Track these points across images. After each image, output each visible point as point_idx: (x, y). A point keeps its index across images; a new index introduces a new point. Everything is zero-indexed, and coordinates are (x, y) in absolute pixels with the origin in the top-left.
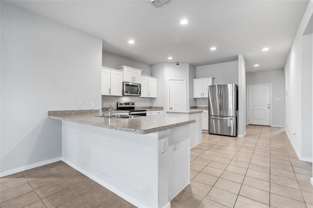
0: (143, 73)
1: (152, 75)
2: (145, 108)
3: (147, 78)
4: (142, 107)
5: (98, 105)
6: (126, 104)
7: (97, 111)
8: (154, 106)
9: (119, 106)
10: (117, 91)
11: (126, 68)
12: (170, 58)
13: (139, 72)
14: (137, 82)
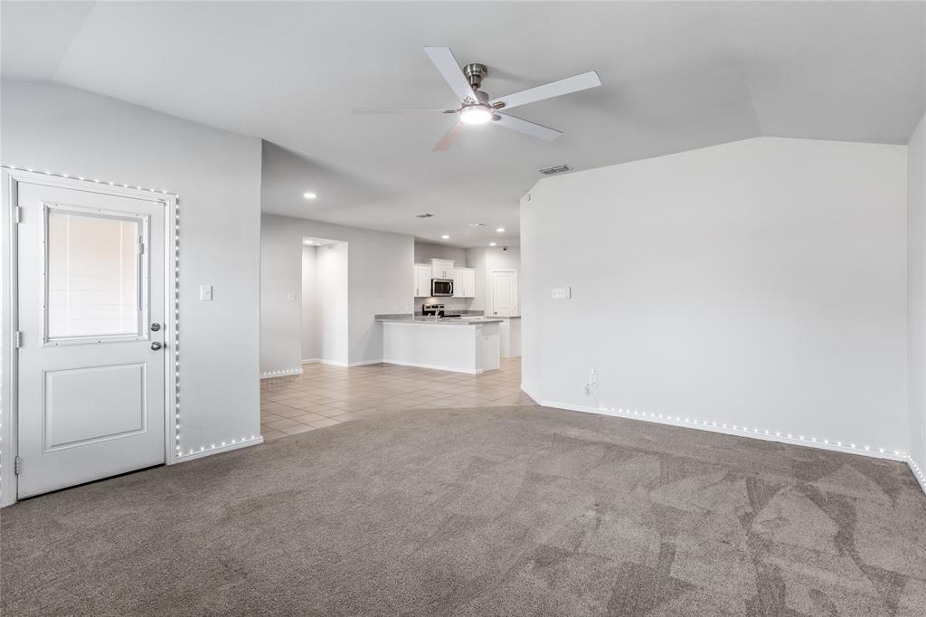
0: (455, 265)
1: (467, 264)
2: (458, 312)
3: (461, 271)
4: (454, 312)
5: (410, 308)
6: (433, 307)
7: (411, 315)
8: (471, 309)
9: (426, 310)
10: (425, 291)
11: (435, 261)
12: (493, 244)
13: (451, 263)
14: (448, 277)
